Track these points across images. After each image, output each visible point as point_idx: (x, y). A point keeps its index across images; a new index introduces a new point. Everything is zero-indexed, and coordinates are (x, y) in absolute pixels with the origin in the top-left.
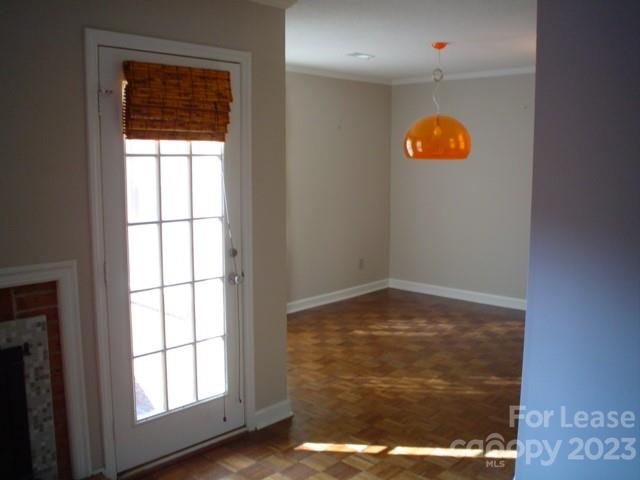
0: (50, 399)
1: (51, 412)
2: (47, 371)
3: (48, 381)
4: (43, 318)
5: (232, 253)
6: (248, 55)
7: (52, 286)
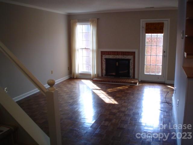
0: (133, 67)
1: (133, 68)
2: (133, 63)
3: (133, 64)
4: (133, 56)
5: (164, 52)
6: (170, 19)
7: (135, 52)
